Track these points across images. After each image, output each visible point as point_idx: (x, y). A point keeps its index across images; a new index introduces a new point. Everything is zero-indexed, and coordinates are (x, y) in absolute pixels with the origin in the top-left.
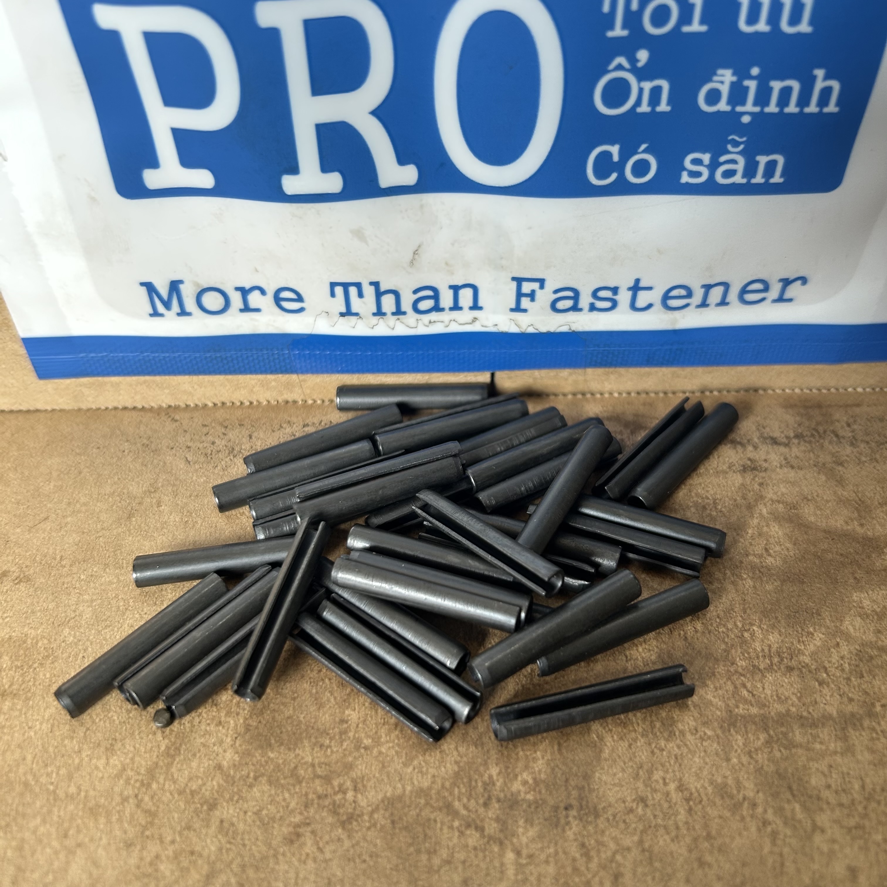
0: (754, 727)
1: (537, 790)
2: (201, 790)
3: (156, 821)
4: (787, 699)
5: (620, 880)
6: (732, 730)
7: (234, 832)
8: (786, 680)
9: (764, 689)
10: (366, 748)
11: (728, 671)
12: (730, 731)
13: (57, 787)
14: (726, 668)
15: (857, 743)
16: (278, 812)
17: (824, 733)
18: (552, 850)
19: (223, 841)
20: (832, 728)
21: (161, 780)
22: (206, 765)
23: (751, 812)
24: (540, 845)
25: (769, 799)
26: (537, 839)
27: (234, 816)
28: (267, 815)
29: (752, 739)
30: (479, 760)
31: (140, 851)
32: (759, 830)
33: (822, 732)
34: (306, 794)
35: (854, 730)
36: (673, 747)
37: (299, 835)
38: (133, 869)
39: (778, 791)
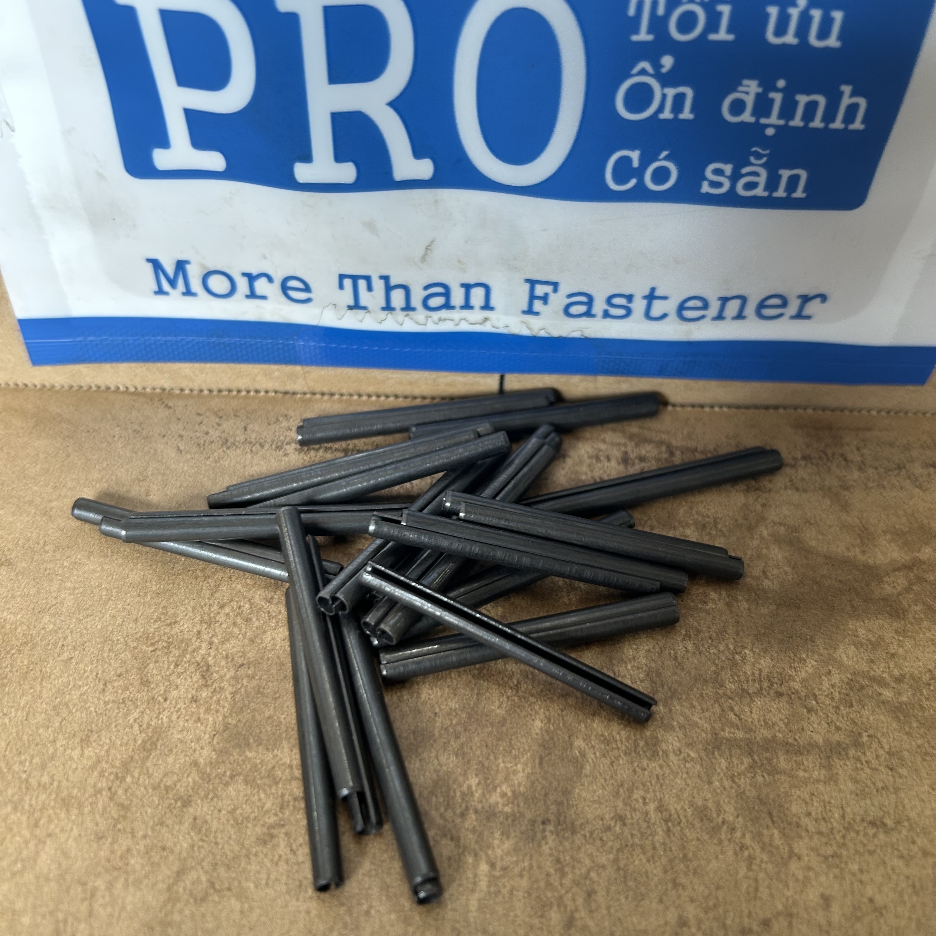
0: (738, 751)
1: (515, 803)
2: (176, 786)
3: (129, 815)
4: (774, 724)
5: (593, 897)
6: (716, 753)
7: (207, 830)
8: (775, 706)
9: (751, 712)
11: (716, 692)
12: (714, 754)
13: (29, 775)
14: (715, 691)
15: (840, 772)
16: (253, 812)
17: (809, 761)
18: (526, 864)
19: (196, 838)
20: (818, 756)
21: (136, 774)
22: (183, 761)
23: (729, 836)
24: (515, 859)
25: (749, 824)
26: (512, 852)
27: (208, 814)
28: (241, 814)
29: (735, 764)
30: (459, 770)
31: (111, 844)
32: (736, 854)
33: (807, 759)
34: (283, 796)
35: (839, 759)
36: (655, 767)
37: (272, 836)
38: (103, 861)
39: (758, 816)
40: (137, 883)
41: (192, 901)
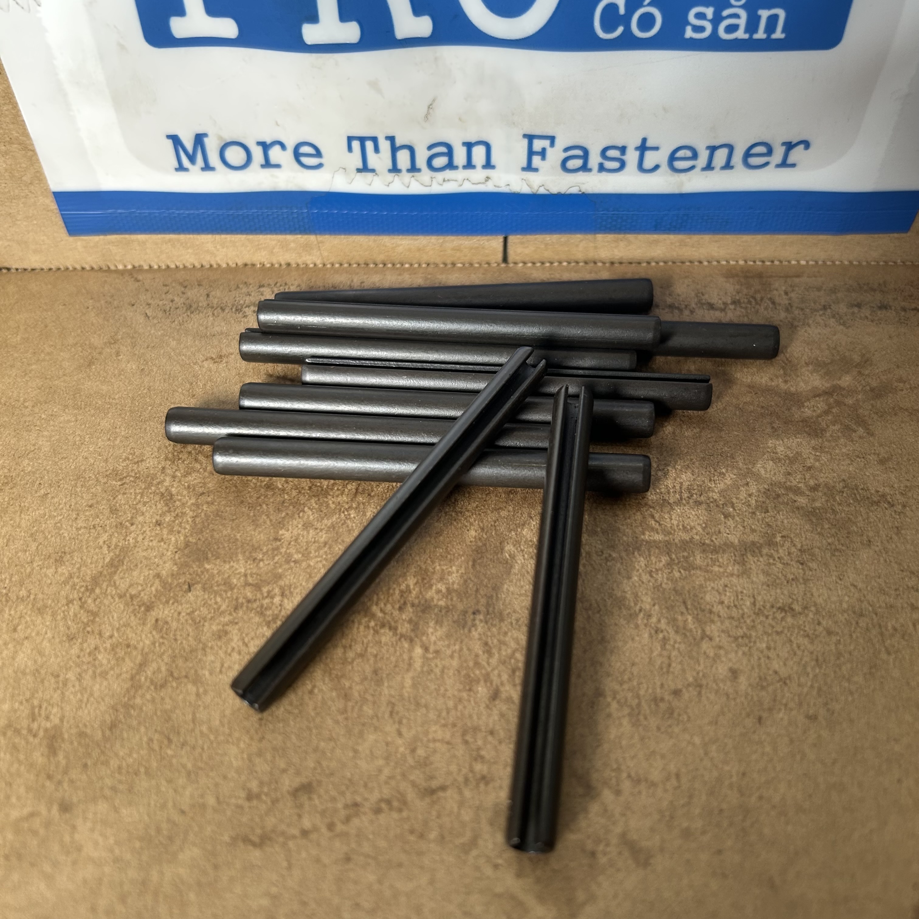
0: (657, 551)
1: (449, 598)
2: (140, 594)
3: (97, 619)
4: (692, 528)
6: (636, 553)
7: (167, 629)
8: (694, 513)
9: (671, 518)
10: (295, 562)
12: (633, 554)
14: (637, 501)
15: (753, 567)
16: (210, 613)
17: (723, 558)
18: (457, 647)
19: (157, 636)
20: (732, 554)
21: (104, 586)
22: (147, 573)
23: (646, 622)
24: (447, 643)
25: (664, 611)
26: (444, 638)
27: (168, 616)
28: (199, 616)
29: (654, 562)
31: (81, 644)
32: (651, 636)
34: (237, 599)
35: (753, 556)
37: (226, 633)
38: (74, 658)
39: (673, 604)
40: (104, 675)
41: (152, 688)
